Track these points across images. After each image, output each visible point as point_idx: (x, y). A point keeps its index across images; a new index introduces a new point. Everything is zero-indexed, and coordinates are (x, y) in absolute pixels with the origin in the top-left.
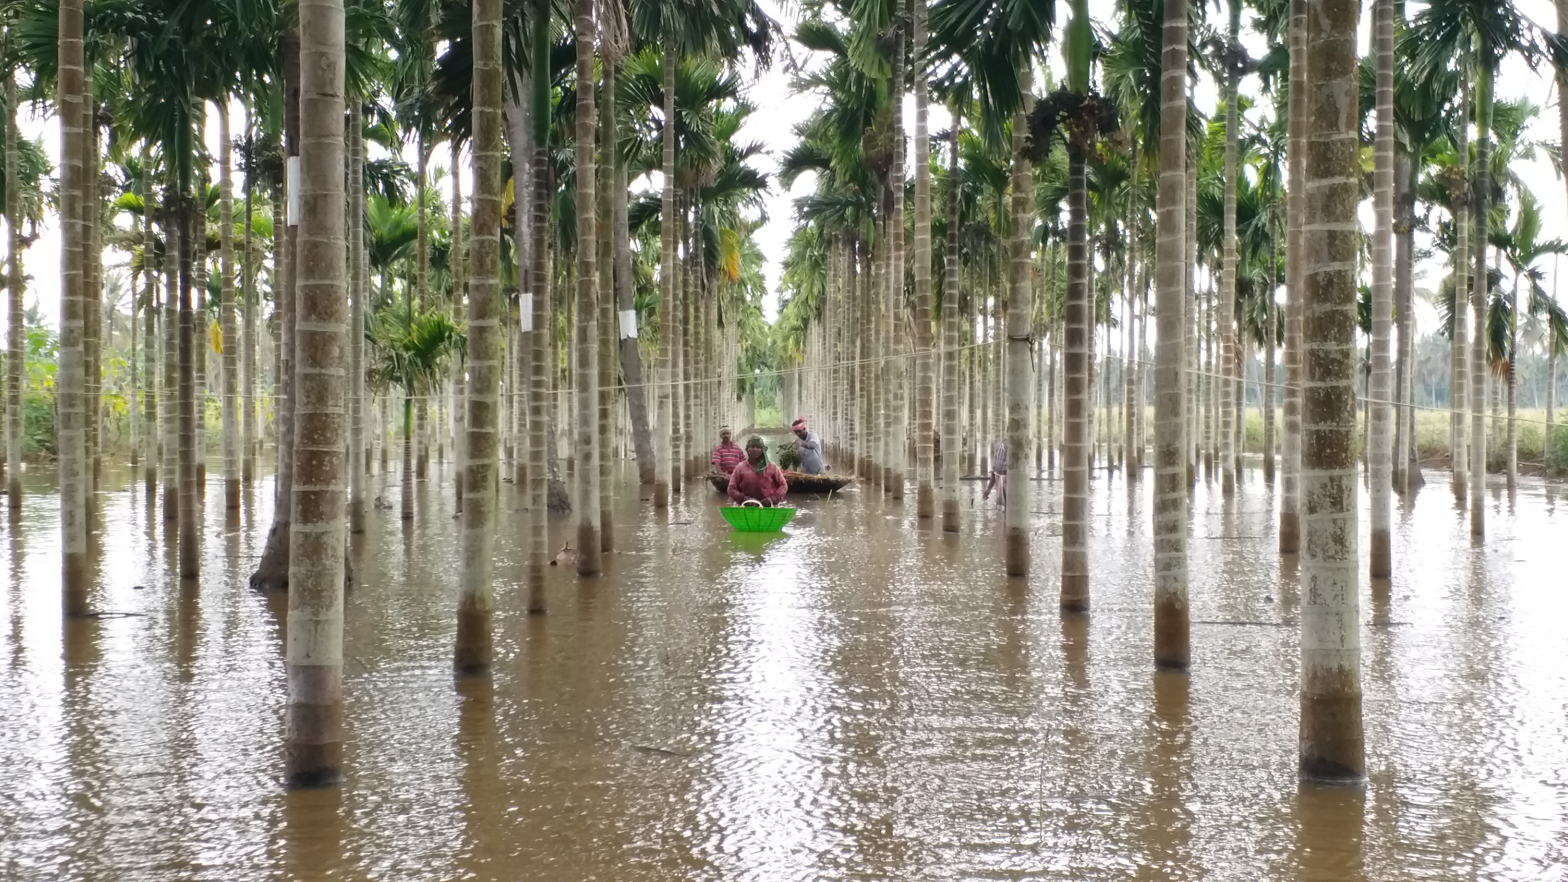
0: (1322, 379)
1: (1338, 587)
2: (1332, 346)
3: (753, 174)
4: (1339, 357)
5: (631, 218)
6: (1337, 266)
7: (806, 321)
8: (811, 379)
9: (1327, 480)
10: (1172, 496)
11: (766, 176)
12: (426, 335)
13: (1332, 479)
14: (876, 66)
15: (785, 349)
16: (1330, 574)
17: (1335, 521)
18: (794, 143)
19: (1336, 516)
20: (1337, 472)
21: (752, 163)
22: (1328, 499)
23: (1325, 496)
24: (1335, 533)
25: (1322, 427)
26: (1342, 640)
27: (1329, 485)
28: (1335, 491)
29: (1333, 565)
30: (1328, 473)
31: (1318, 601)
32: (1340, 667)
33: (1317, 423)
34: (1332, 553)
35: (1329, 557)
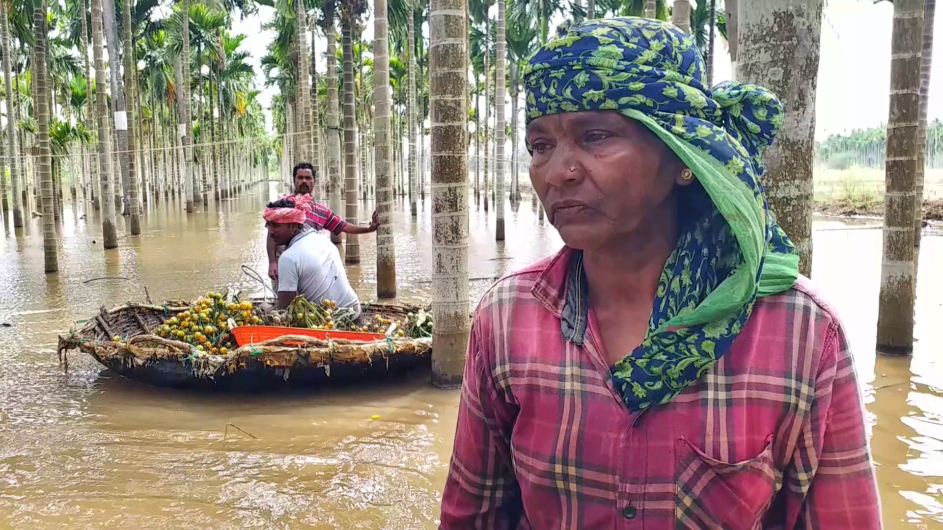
0: (443, 121)
1: (455, 260)
2: (449, 98)
4: (454, 106)
6: (451, 41)
9: (447, 190)
13: (450, 190)
14: (288, 11)
16: (449, 253)
17: (452, 217)
19: (453, 214)
20: (453, 185)
22: (448, 203)
23: (445, 201)
24: (452, 225)
25: (443, 154)
26: (457, 296)
27: (448, 193)
28: (452, 198)
29: (452, 247)
30: (447, 185)
31: (442, 270)
32: (456, 313)
33: (440, 151)
34: (450, 239)
35: (449, 242)
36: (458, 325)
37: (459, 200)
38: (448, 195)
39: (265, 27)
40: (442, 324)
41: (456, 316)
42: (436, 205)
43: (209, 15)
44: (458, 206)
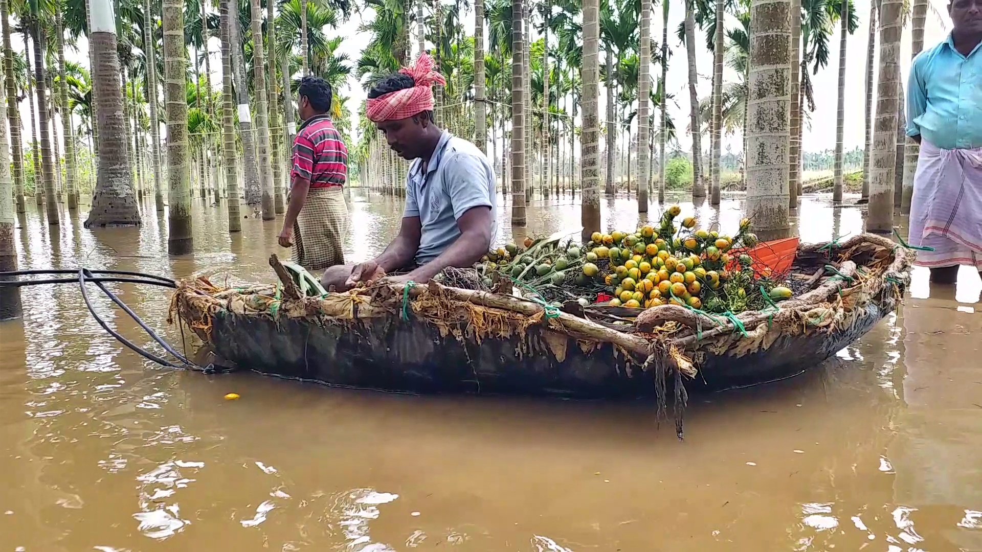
3: (344, 67)
5: (292, 86)
7: (369, 140)
8: (372, 163)
9: (774, 72)
10: (592, 144)
11: (350, 68)
12: (192, 120)
13: (777, 71)
15: (361, 152)
16: (774, 141)
18: (360, 57)
19: (779, 98)
20: (780, 66)
21: (343, 63)
22: (774, 86)
23: (771, 84)
24: (778, 111)
25: (771, 33)
26: (781, 188)
27: (775, 75)
28: (779, 80)
29: (777, 134)
30: (774, 67)
31: (765, 161)
32: (780, 207)
33: (766, 31)
34: (776, 125)
35: (774, 129)
36: (781, 221)
37: (785, 84)
38: (775, 77)
39: (364, 28)
40: (763, 220)
41: (779, 211)
42: (760, 90)
43: (319, 13)
44: (785, 90)
